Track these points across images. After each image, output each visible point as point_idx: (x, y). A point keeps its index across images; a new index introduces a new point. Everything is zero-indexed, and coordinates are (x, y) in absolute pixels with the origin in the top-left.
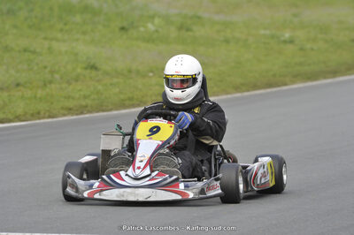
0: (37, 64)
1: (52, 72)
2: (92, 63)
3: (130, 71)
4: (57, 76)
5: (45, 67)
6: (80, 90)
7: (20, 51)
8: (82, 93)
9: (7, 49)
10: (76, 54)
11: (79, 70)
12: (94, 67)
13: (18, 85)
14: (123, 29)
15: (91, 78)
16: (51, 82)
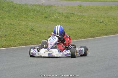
0: (14, 29)
1: (18, 31)
2: (32, 29)
3: (45, 31)
4: (20, 33)
5: (16, 30)
6: (26, 38)
7: (8, 24)
8: (27, 39)
9: (4, 24)
10: (28, 26)
11: (28, 31)
12: (33, 30)
13: (6, 36)
14: (46, 17)
15: (31, 33)
16: (17, 35)
